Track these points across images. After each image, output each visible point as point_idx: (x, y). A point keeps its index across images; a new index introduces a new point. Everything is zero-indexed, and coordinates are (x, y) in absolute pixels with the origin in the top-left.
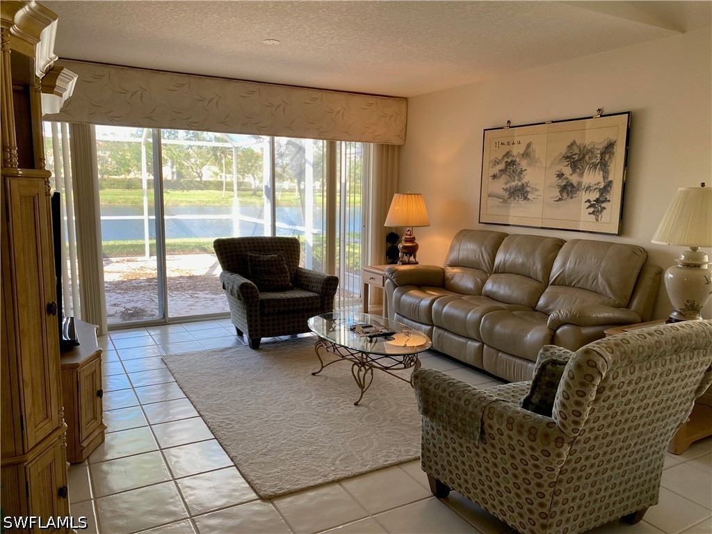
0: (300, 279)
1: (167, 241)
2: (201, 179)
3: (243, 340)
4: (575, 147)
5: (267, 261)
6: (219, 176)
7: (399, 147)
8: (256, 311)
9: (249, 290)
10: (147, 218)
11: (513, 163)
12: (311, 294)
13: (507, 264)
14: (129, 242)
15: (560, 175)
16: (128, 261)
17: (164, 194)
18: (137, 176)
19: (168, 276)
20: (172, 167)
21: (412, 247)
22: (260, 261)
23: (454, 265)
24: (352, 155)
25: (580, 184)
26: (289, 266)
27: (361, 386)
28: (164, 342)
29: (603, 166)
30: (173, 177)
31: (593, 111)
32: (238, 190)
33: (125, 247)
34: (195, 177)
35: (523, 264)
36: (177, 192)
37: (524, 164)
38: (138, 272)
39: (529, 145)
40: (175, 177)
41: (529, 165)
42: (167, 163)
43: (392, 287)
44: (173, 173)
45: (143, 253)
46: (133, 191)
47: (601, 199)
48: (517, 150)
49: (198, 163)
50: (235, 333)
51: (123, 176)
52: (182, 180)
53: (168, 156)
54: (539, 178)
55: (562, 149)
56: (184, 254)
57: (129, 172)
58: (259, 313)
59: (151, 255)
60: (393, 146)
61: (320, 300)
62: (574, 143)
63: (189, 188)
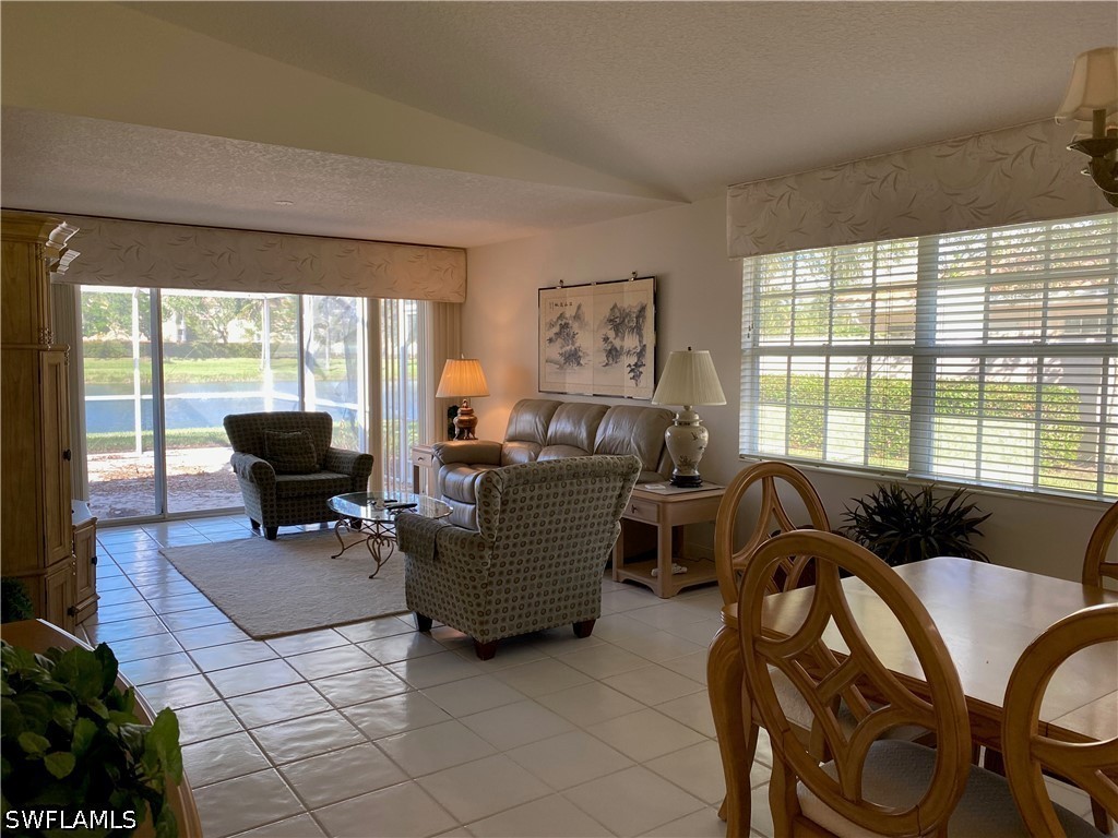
0: (329, 460)
1: (168, 432)
2: (225, 340)
3: (259, 533)
4: (616, 310)
5: (289, 439)
6: (255, 337)
7: (461, 304)
8: (271, 495)
9: (263, 471)
10: (139, 398)
11: (566, 325)
12: (340, 476)
13: (558, 434)
14: (110, 435)
15: (606, 339)
16: (111, 458)
17: (164, 365)
18: (119, 337)
19: (168, 474)
20: (178, 322)
21: (469, 421)
22: (279, 440)
23: (512, 439)
24: (406, 314)
25: (622, 347)
26: (317, 446)
27: (377, 559)
28: (163, 537)
29: (638, 329)
30: (180, 338)
31: (628, 274)
32: (271, 358)
33: (104, 440)
34: (216, 338)
35: (571, 434)
36: (185, 362)
37: (575, 326)
38: (125, 470)
39: (579, 307)
40: (183, 339)
41: (580, 328)
42: (169, 316)
43: (439, 465)
44: (180, 332)
45: (132, 448)
46: (113, 361)
47: (639, 363)
48: (570, 312)
49: (221, 315)
50: (250, 526)
51: (95, 338)
52: (194, 343)
53: (172, 306)
54: (588, 341)
55: (606, 312)
56: (192, 447)
57: (106, 330)
58: (275, 497)
59: (144, 450)
60: (452, 304)
61: (350, 482)
62: (615, 306)
63: (206, 356)
